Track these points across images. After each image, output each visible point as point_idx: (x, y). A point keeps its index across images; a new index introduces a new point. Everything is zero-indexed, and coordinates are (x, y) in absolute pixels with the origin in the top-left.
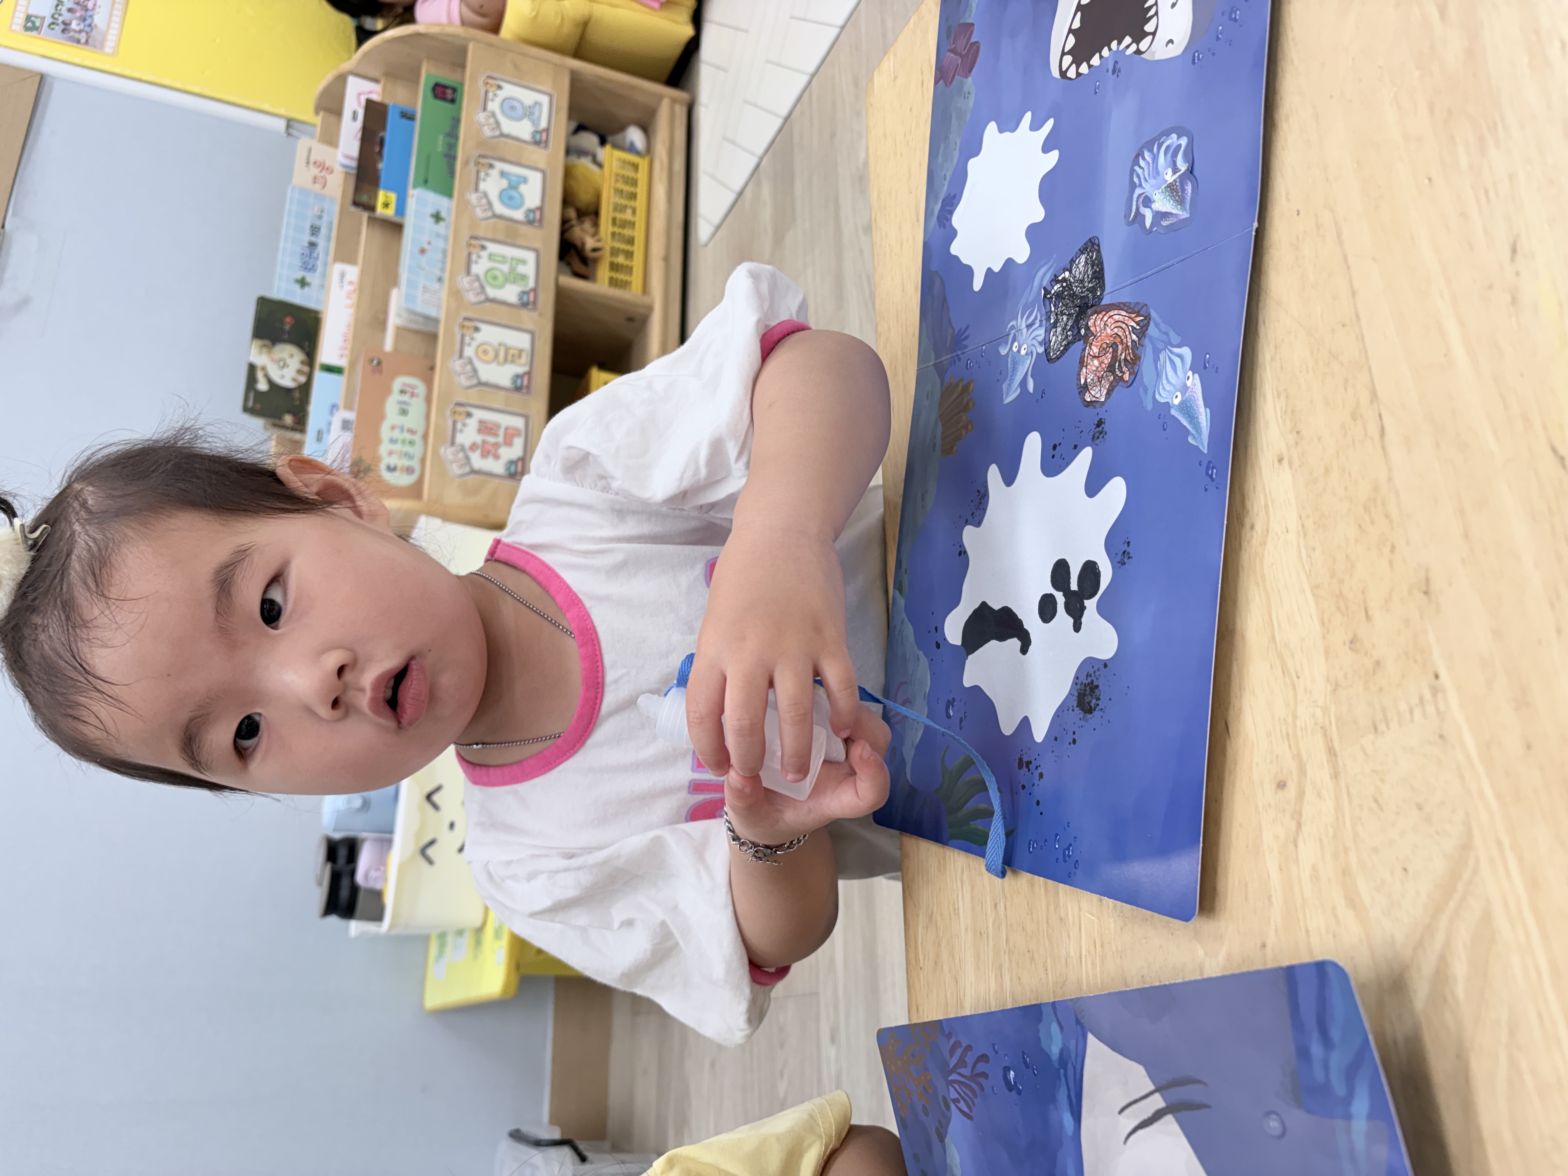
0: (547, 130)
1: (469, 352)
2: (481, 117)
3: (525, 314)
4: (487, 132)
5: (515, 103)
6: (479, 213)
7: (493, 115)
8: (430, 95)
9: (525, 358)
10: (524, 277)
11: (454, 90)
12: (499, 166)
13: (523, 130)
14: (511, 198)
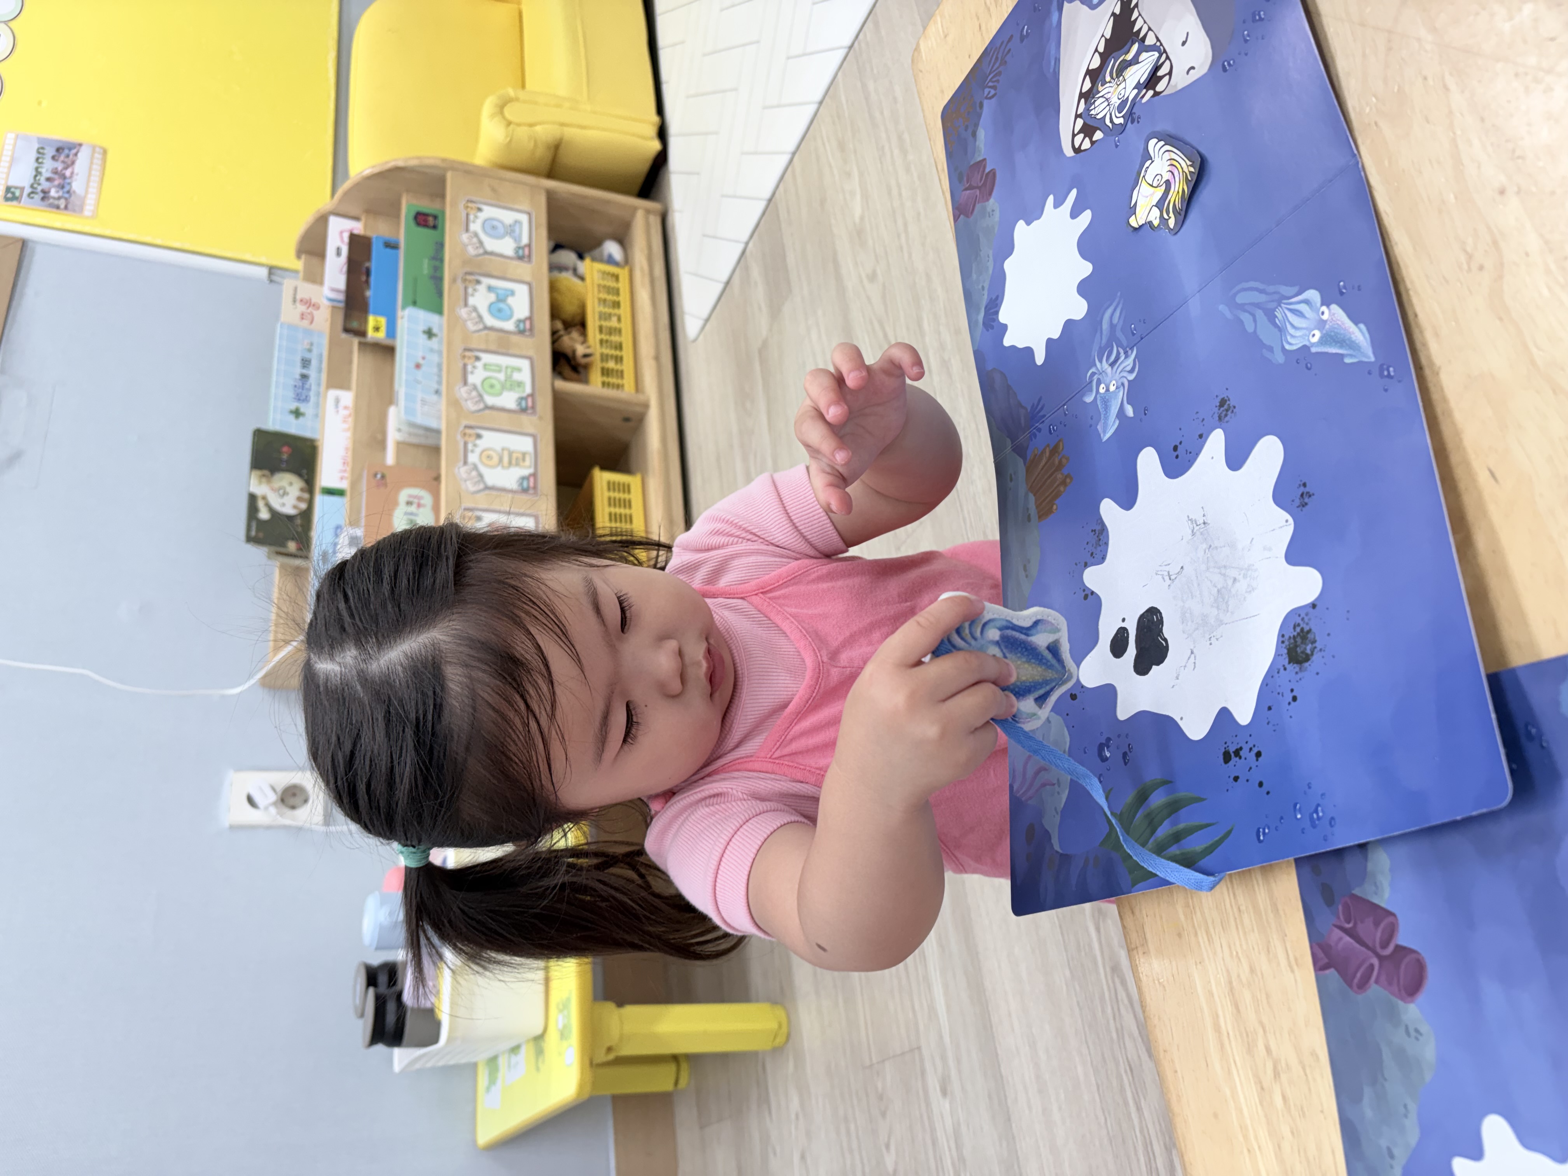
0: (529, 246)
1: (473, 458)
2: (465, 237)
3: (525, 418)
4: (471, 251)
5: (495, 223)
6: (471, 326)
7: (476, 235)
8: (412, 223)
9: (529, 461)
10: (520, 384)
11: (435, 217)
12: (486, 281)
13: (507, 246)
14: (500, 310)
